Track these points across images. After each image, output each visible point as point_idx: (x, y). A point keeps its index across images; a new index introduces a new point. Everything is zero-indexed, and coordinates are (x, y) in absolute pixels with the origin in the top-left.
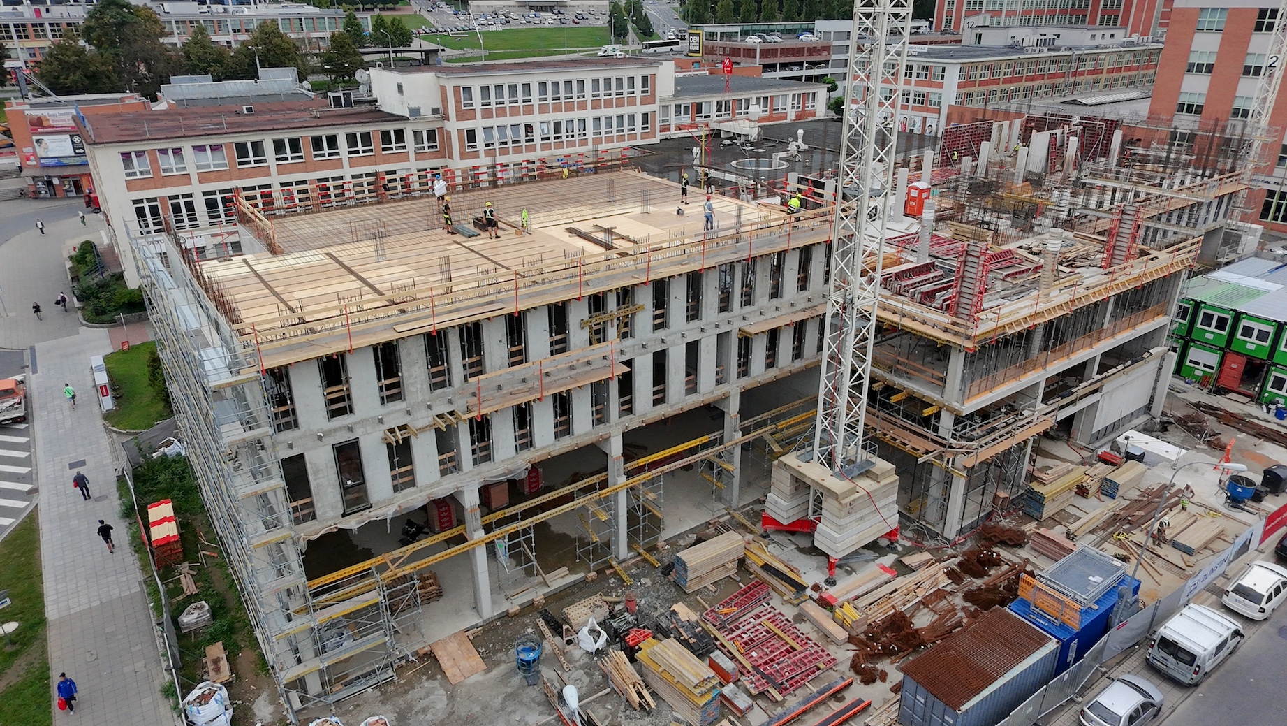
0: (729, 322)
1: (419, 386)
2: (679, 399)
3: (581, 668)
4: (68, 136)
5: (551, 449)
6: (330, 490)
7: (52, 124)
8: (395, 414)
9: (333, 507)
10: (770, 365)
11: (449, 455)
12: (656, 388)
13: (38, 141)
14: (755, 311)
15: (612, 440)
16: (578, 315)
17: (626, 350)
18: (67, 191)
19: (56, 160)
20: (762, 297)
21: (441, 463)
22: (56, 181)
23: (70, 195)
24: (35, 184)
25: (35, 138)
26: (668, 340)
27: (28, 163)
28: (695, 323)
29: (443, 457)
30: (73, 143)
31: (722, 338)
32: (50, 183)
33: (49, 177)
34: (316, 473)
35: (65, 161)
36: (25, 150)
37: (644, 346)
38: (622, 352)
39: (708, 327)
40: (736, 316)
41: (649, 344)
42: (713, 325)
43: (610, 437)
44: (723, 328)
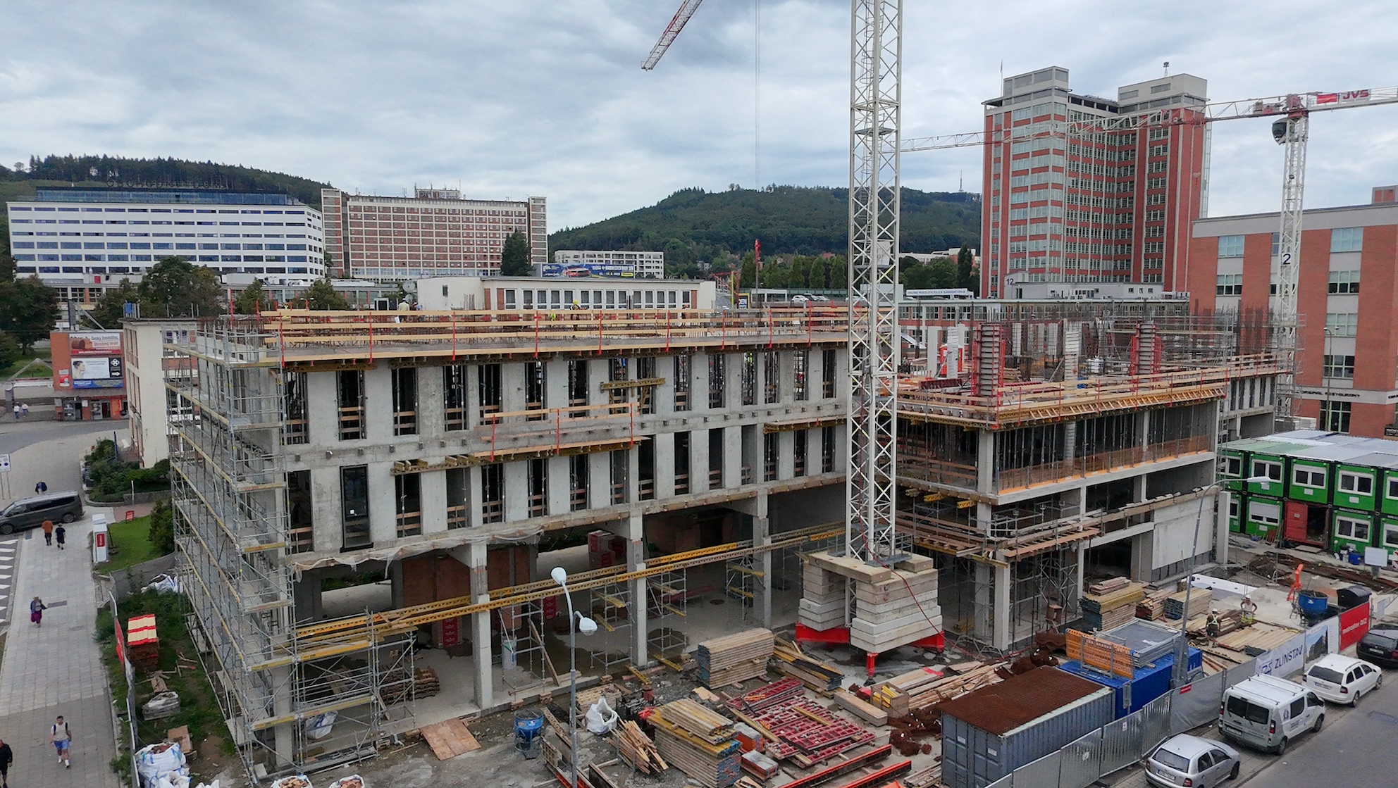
0: (754, 416)
1: (434, 421)
2: (701, 491)
3: (587, 746)
4: (107, 359)
5: (566, 518)
6: (332, 517)
7: (94, 346)
8: (407, 449)
9: (332, 539)
10: (799, 472)
11: (460, 508)
12: (679, 477)
13: (76, 363)
14: (780, 408)
15: (632, 520)
16: (598, 375)
17: (647, 425)
18: (94, 414)
19: (90, 382)
20: (788, 396)
21: (450, 515)
22: (85, 404)
23: (96, 417)
24: (64, 406)
25: (73, 360)
26: (691, 422)
27: (62, 385)
28: (718, 411)
29: (452, 509)
30: (111, 365)
31: (747, 430)
32: (78, 406)
33: (79, 398)
34: (319, 495)
35: (98, 384)
36: (61, 372)
37: (665, 425)
38: (642, 426)
39: (732, 416)
40: (760, 410)
41: (671, 423)
42: (738, 416)
43: (629, 517)
44: (748, 421)
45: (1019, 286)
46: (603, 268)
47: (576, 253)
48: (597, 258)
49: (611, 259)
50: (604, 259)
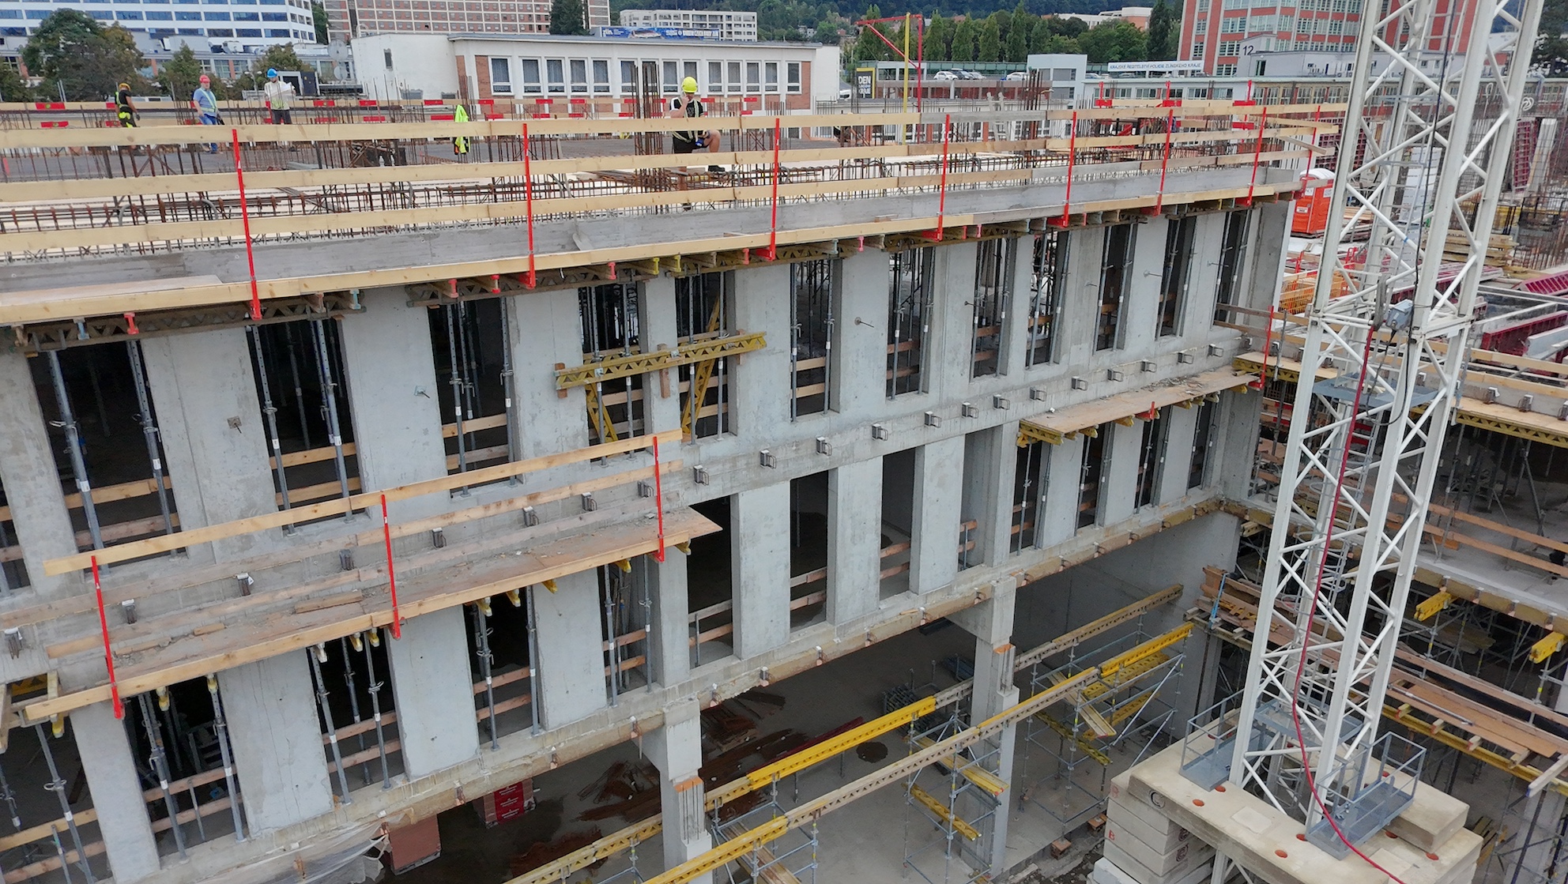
0: (997, 403)
2: (862, 610)
5: (468, 775)
10: (1086, 518)
12: (801, 580)
14: (1059, 379)
15: (671, 734)
17: (711, 471)
20: (1078, 341)
26: (836, 443)
28: (908, 402)
31: (977, 443)
37: (764, 460)
38: (698, 477)
39: (944, 413)
40: (1014, 389)
41: (780, 455)
42: (957, 410)
43: (664, 724)
44: (983, 420)
45: (1262, 57)
46: (680, 33)
47: (646, 13)
48: (673, 21)
49: (690, 21)
50: (682, 21)
